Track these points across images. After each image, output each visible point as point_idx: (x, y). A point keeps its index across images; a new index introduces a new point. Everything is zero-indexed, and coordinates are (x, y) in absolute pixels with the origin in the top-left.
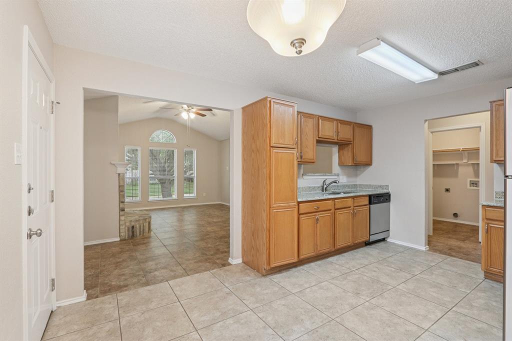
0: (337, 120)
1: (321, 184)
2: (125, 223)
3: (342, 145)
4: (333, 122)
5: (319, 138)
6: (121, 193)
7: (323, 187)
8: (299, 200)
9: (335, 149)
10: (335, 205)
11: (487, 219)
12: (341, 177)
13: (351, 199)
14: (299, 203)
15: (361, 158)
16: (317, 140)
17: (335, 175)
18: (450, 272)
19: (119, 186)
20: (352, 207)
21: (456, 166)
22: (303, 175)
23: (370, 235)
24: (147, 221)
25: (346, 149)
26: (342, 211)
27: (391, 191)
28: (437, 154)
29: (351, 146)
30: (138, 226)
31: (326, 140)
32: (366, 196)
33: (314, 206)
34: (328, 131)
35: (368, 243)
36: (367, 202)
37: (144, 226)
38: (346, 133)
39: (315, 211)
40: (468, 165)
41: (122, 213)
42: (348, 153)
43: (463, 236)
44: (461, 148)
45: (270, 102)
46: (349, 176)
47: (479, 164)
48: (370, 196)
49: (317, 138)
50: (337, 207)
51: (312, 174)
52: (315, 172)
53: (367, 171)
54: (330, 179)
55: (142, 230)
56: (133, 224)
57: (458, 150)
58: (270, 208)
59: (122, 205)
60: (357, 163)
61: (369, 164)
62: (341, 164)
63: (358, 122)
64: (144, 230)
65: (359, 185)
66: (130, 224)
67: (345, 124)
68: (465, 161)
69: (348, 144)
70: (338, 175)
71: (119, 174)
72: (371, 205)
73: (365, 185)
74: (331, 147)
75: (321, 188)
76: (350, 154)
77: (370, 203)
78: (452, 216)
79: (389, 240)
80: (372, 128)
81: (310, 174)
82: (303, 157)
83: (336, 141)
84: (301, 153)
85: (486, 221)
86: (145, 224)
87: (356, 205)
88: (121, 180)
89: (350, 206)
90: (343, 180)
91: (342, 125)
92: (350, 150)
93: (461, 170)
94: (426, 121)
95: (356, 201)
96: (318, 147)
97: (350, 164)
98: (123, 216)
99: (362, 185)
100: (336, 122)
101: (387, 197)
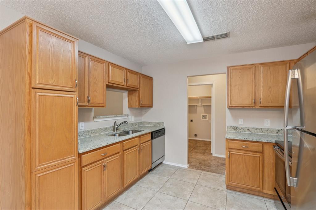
0: (126, 69)
1: (112, 125)
3: (131, 91)
4: (123, 70)
5: (109, 83)
7: (114, 127)
8: (80, 152)
9: (125, 94)
10: (123, 147)
11: (229, 148)
12: (130, 117)
13: (137, 138)
14: (80, 155)
15: (145, 102)
16: (107, 85)
17: (125, 116)
18: (207, 189)
20: (139, 145)
21: (196, 107)
22: (94, 118)
23: (152, 163)
25: (134, 94)
26: (130, 151)
27: (165, 126)
28: (190, 99)
29: (137, 92)
31: (116, 85)
32: (149, 133)
33: (101, 153)
34: (118, 78)
35: (151, 170)
36: (150, 138)
38: (133, 81)
39: (102, 158)
40: (201, 106)
42: (135, 98)
43: (203, 149)
44: (199, 96)
45: (31, 26)
46: (136, 116)
47: (211, 106)
48: (152, 133)
49: (107, 83)
50: (125, 148)
51: (104, 117)
52: (106, 115)
53: (149, 112)
54: (120, 119)
57: (197, 98)
58: (31, 172)
60: (142, 106)
61: (151, 106)
62: (130, 106)
63: (143, 73)
65: (144, 122)
67: (133, 73)
68: (200, 104)
69: (135, 91)
70: (128, 116)
72: (153, 140)
73: (148, 122)
74: (123, 92)
75: (112, 128)
76: (137, 99)
77: (152, 138)
78: (194, 136)
79: (164, 162)
80: (153, 79)
81: (101, 117)
82: (91, 101)
83: (125, 87)
84: (88, 96)
85: (228, 149)
87: (142, 142)
89: (137, 144)
90: (132, 119)
91: (131, 74)
92: (137, 95)
93: (198, 109)
94: (188, 77)
95: (141, 139)
96: (107, 91)
97: (137, 107)
99: (146, 122)
100: (125, 70)
101: (163, 132)
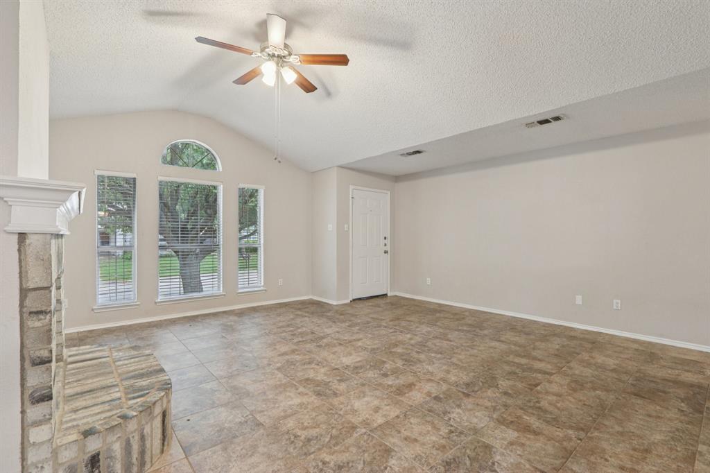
2: (55, 453)
6: (34, 323)
19: (24, 292)
24: (158, 410)
30: (117, 448)
37: (143, 438)
41: (35, 412)
55: (135, 455)
56: (94, 445)
59: (36, 378)
64: (142, 453)
66: (82, 449)
71: (22, 236)
86: (147, 430)
88: (31, 261)
98: (37, 423)
